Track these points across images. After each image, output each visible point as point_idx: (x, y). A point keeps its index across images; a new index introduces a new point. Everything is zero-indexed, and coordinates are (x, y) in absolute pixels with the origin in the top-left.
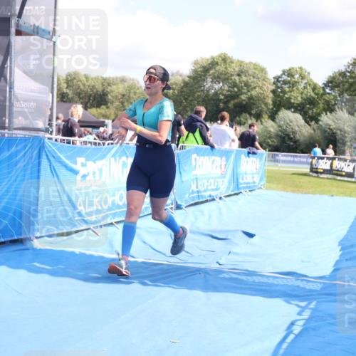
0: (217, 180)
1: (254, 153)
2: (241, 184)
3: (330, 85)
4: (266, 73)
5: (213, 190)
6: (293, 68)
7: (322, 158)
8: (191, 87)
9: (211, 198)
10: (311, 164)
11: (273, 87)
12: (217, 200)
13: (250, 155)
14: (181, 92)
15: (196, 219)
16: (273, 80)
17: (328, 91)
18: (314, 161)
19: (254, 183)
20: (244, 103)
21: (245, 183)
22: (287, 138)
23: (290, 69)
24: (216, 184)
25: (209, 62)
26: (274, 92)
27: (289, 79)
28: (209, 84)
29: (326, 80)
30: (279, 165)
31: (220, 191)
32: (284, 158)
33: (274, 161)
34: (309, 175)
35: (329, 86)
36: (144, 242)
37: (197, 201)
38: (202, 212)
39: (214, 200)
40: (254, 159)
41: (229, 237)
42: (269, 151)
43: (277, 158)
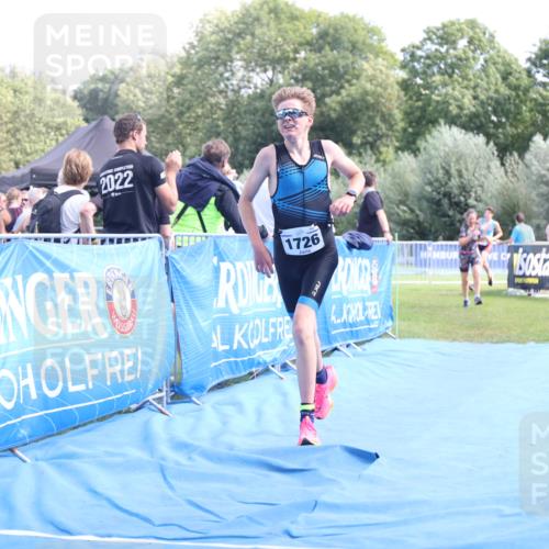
0: (272, 320)
1: (363, 246)
2: (336, 327)
3: (545, 62)
4: (382, 40)
5: (263, 346)
6: (453, 24)
7: (536, 250)
8: (192, 82)
9: (261, 369)
10: (511, 266)
11: (403, 75)
12: (276, 370)
13: (355, 250)
14: (169, 98)
15: (225, 423)
16: (400, 57)
17: (540, 77)
18: (518, 258)
19: (368, 321)
20: (333, 115)
21: (344, 325)
22: (445, 202)
23: (444, 26)
24: (272, 330)
25: (236, 19)
26: (405, 86)
27: (443, 50)
28: (240, 74)
29: (536, 50)
30: (430, 271)
31: (280, 348)
32: (443, 255)
33: (416, 264)
34: (507, 295)
35: (543, 66)
36: (95, 492)
37: (226, 378)
38: (238, 405)
39: (266, 371)
40: (366, 262)
41: (312, 466)
42: (402, 238)
43: (423, 255)
